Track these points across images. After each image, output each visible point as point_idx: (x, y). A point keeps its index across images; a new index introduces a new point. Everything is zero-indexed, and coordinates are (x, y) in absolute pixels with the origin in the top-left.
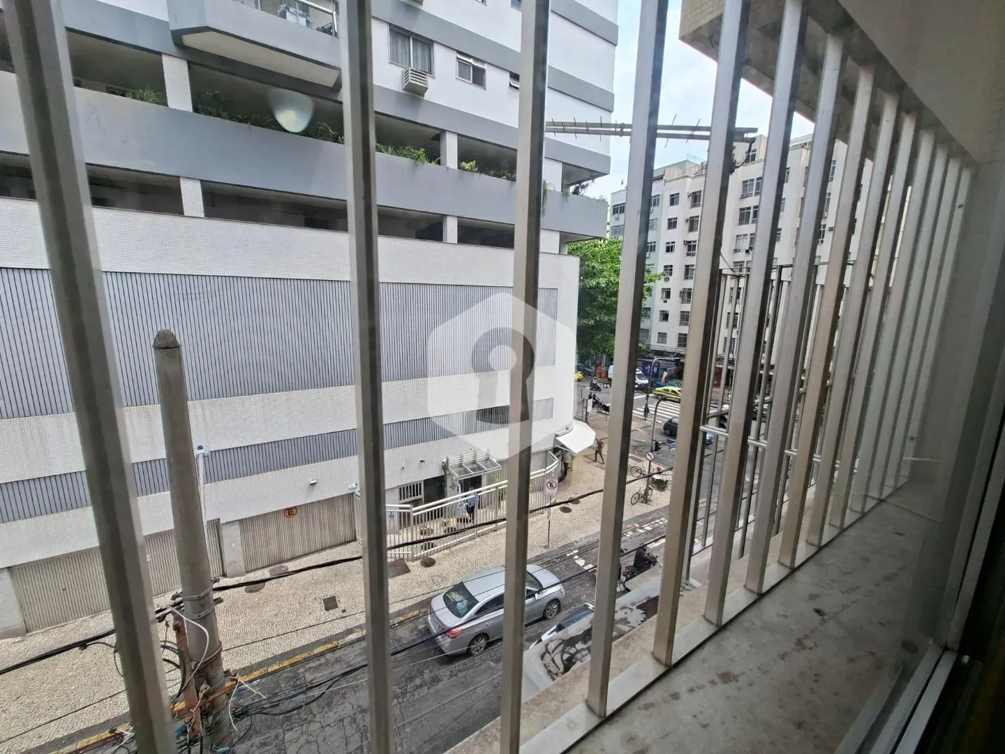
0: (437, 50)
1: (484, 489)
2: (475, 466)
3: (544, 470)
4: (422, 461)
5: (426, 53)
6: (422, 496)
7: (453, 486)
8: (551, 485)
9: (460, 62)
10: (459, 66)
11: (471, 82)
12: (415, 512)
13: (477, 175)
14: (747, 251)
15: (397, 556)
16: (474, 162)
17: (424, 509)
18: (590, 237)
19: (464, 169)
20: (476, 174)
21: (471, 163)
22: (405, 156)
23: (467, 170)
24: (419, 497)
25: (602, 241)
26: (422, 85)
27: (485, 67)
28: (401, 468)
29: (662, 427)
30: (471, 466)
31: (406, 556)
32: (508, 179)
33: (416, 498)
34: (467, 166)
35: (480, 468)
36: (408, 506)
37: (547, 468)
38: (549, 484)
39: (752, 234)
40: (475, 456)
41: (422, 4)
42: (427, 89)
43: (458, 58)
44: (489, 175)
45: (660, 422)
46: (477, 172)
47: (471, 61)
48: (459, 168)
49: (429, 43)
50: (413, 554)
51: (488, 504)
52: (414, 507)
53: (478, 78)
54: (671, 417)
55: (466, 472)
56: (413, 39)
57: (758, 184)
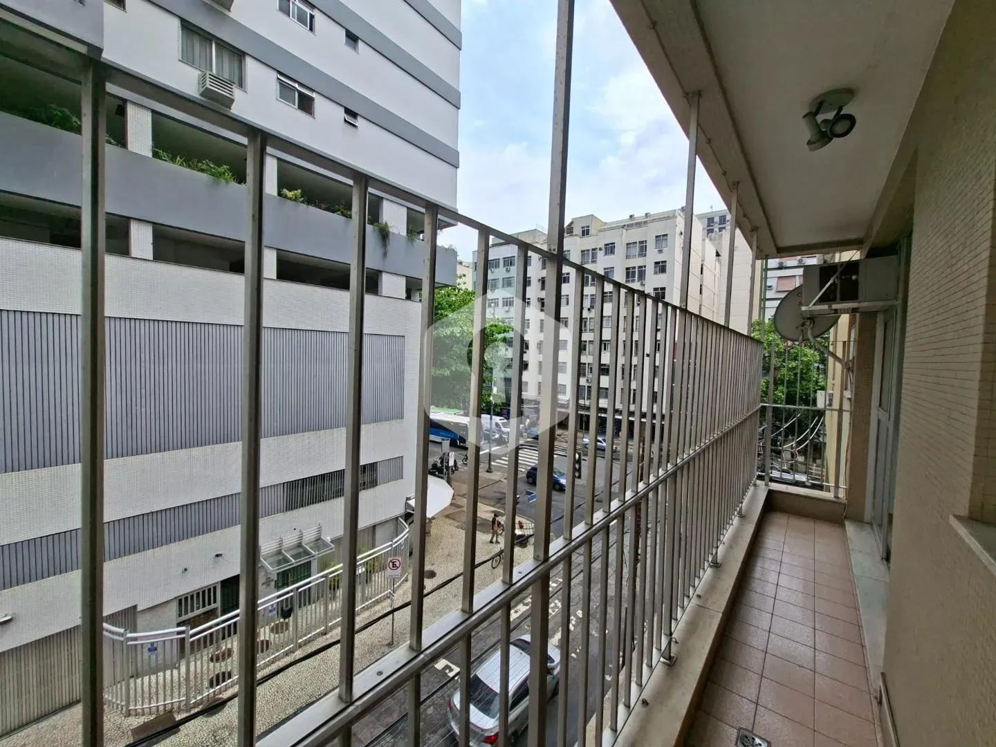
0: (250, 63)
1: (316, 578)
2: (301, 550)
3: (390, 543)
4: (217, 556)
5: (236, 65)
6: (218, 605)
7: (267, 583)
8: (394, 565)
9: (281, 83)
10: (280, 87)
11: (296, 107)
12: (192, 636)
13: (304, 206)
14: (589, 309)
15: (161, 708)
16: (300, 191)
17: (218, 624)
18: (441, 285)
19: (286, 197)
20: (302, 204)
21: (296, 192)
22: (202, 170)
23: (290, 199)
24: (213, 606)
25: (457, 291)
26: (228, 95)
27: (314, 95)
28: (182, 569)
29: (525, 475)
30: (294, 552)
31: (176, 706)
32: (343, 214)
33: (208, 608)
34: (290, 194)
35: (307, 553)
36: (183, 628)
37: (394, 541)
38: (391, 564)
39: (592, 295)
40: (301, 537)
41: (229, 11)
42: (233, 100)
43: (278, 79)
44: (321, 208)
45: (523, 470)
46: (303, 202)
47: (296, 86)
48: (280, 194)
49: (241, 54)
50: (188, 700)
51: (318, 598)
52: (192, 629)
53: (306, 104)
54: (534, 465)
55: (286, 560)
56: (216, 44)
57: (593, 254)
